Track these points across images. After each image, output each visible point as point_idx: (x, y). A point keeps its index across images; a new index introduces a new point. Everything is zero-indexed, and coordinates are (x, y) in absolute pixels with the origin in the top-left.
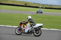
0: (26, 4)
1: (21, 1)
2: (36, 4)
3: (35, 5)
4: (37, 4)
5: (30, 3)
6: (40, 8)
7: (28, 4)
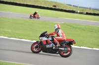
0: (55, 6)
2: (72, 7)
3: (70, 8)
4: (74, 6)
5: (61, 4)
6: (77, 13)
7: (59, 6)
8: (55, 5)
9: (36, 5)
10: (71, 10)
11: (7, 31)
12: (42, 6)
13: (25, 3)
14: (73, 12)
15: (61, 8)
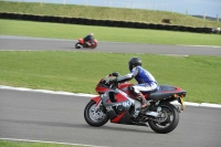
0: (167, 21)
1: (152, 12)
2: (204, 19)
3: (199, 22)
4: (207, 18)
5: (181, 16)
6: (216, 32)
7: (175, 20)
8: (166, 17)
9: (127, 21)
10: (202, 27)
11: (70, 78)
12: (140, 22)
13: (105, 19)
14: (206, 31)
15: (179, 25)
